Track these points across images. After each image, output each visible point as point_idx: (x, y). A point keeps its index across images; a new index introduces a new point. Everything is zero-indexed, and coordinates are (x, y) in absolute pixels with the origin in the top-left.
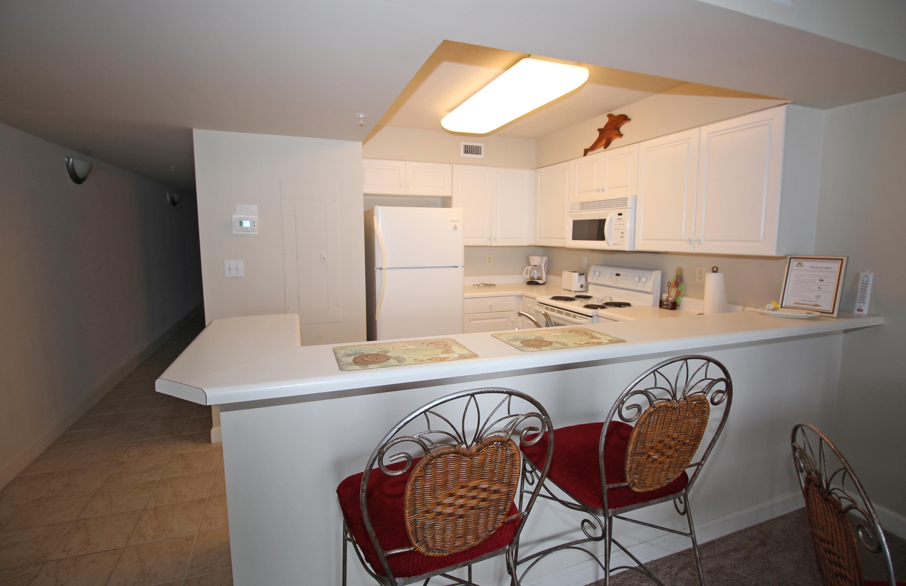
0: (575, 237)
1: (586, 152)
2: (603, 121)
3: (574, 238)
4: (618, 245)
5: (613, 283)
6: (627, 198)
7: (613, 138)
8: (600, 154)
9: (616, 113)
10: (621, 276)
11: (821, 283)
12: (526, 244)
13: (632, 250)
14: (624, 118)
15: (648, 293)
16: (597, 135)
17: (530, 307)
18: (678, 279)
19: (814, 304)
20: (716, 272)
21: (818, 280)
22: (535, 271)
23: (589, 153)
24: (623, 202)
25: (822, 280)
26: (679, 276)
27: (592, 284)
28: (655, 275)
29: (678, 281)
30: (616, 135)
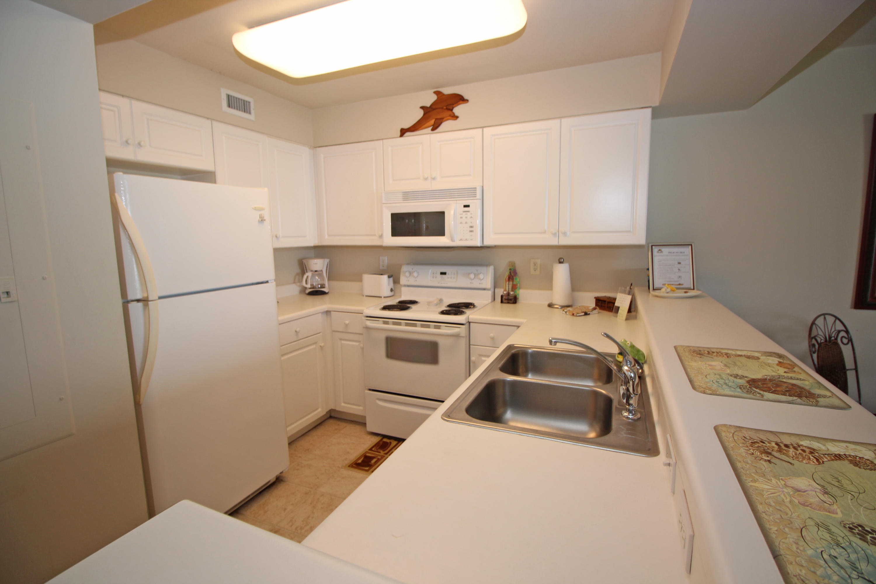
0: (395, 233)
1: (403, 132)
2: (429, 99)
3: (393, 235)
4: (466, 240)
5: (438, 283)
6: (476, 188)
7: (445, 119)
8: (425, 136)
9: (447, 91)
10: (448, 274)
11: (679, 266)
13: (482, 245)
14: (460, 99)
15: (486, 289)
16: (420, 114)
17: (348, 324)
19: (678, 283)
20: (562, 262)
21: (677, 264)
22: (317, 278)
23: (407, 134)
24: (471, 192)
25: (679, 263)
26: (512, 270)
27: (408, 286)
28: (491, 269)
29: (512, 274)
30: (450, 116)
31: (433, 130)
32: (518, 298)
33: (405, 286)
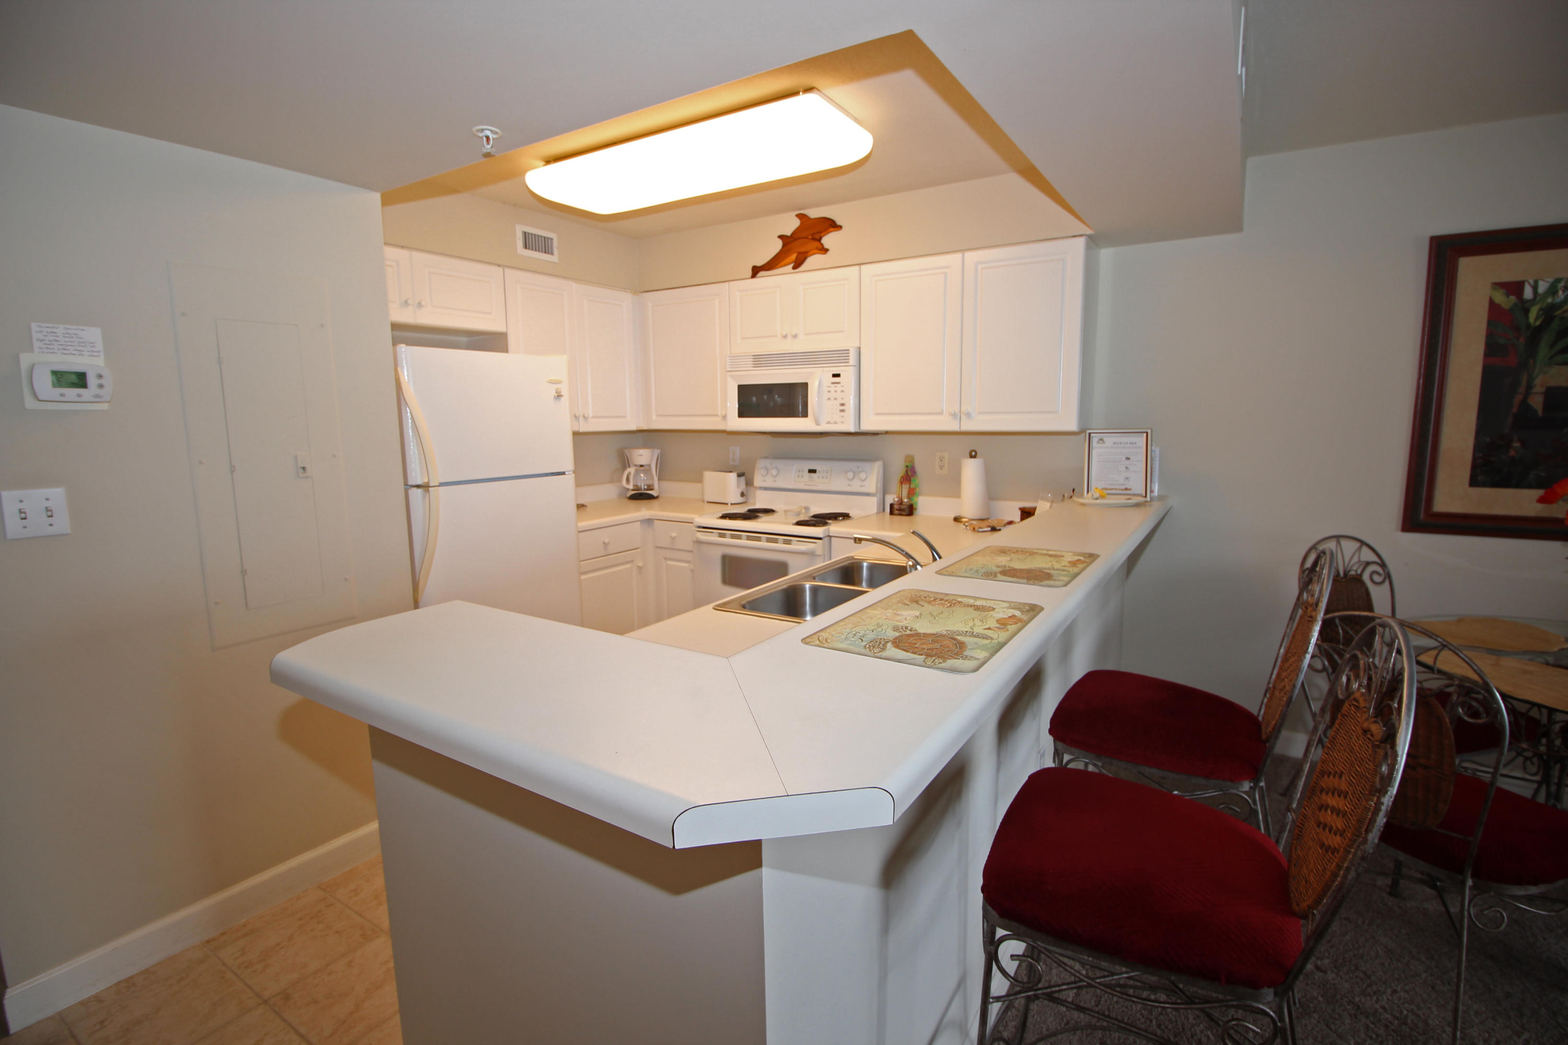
0: (744, 412)
1: (756, 271)
2: (790, 225)
3: (741, 415)
4: (836, 423)
5: (806, 485)
6: (848, 350)
7: (810, 253)
8: (783, 277)
9: (814, 213)
10: (818, 472)
11: (1128, 462)
12: (633, 427)
13: (857, 430)
14: (831, 225)
15: (868, 494)
16: (779, 245)
17: (675, 537)
18: (909, 472)
19: (1124, 487)
20: (975, 457)
21: (1124, 459)
22: (642, 475)
23: (761, 273)
24: (843, 355)
25: (1128, 459)
26: (909, 467)
27: (766, 489)
28: (877, 467)
29: (909, 474)
30: (817, 248)
31: (794, 268)
32: (916, 509)
33: (761, 488)
